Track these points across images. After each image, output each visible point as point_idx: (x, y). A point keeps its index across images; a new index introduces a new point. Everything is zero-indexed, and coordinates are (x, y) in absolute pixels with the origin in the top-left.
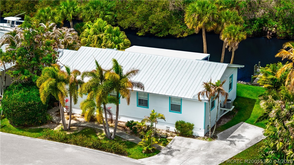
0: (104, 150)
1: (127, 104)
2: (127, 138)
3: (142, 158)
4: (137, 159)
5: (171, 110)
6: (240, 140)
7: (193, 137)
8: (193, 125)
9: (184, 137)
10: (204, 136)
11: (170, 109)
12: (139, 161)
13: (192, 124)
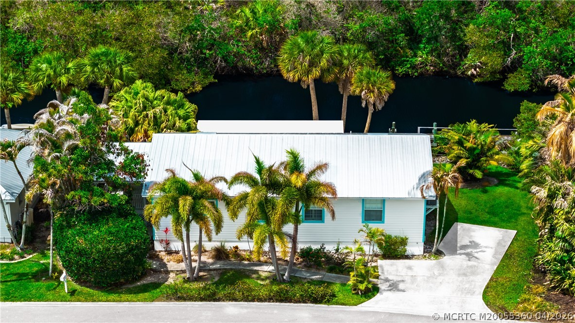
0: (290, 301)
1: (331, 218)
2: (308, 276)
3: (362, 303)
4: (356, 305)
5: (365, 220)
6: (478, 250)
7: (407, 257)
8: (407, 239)
9: (392, 259)
10: (422, 254)
11: (362, 218)
12: (360, 307)
13: (404, 237)
